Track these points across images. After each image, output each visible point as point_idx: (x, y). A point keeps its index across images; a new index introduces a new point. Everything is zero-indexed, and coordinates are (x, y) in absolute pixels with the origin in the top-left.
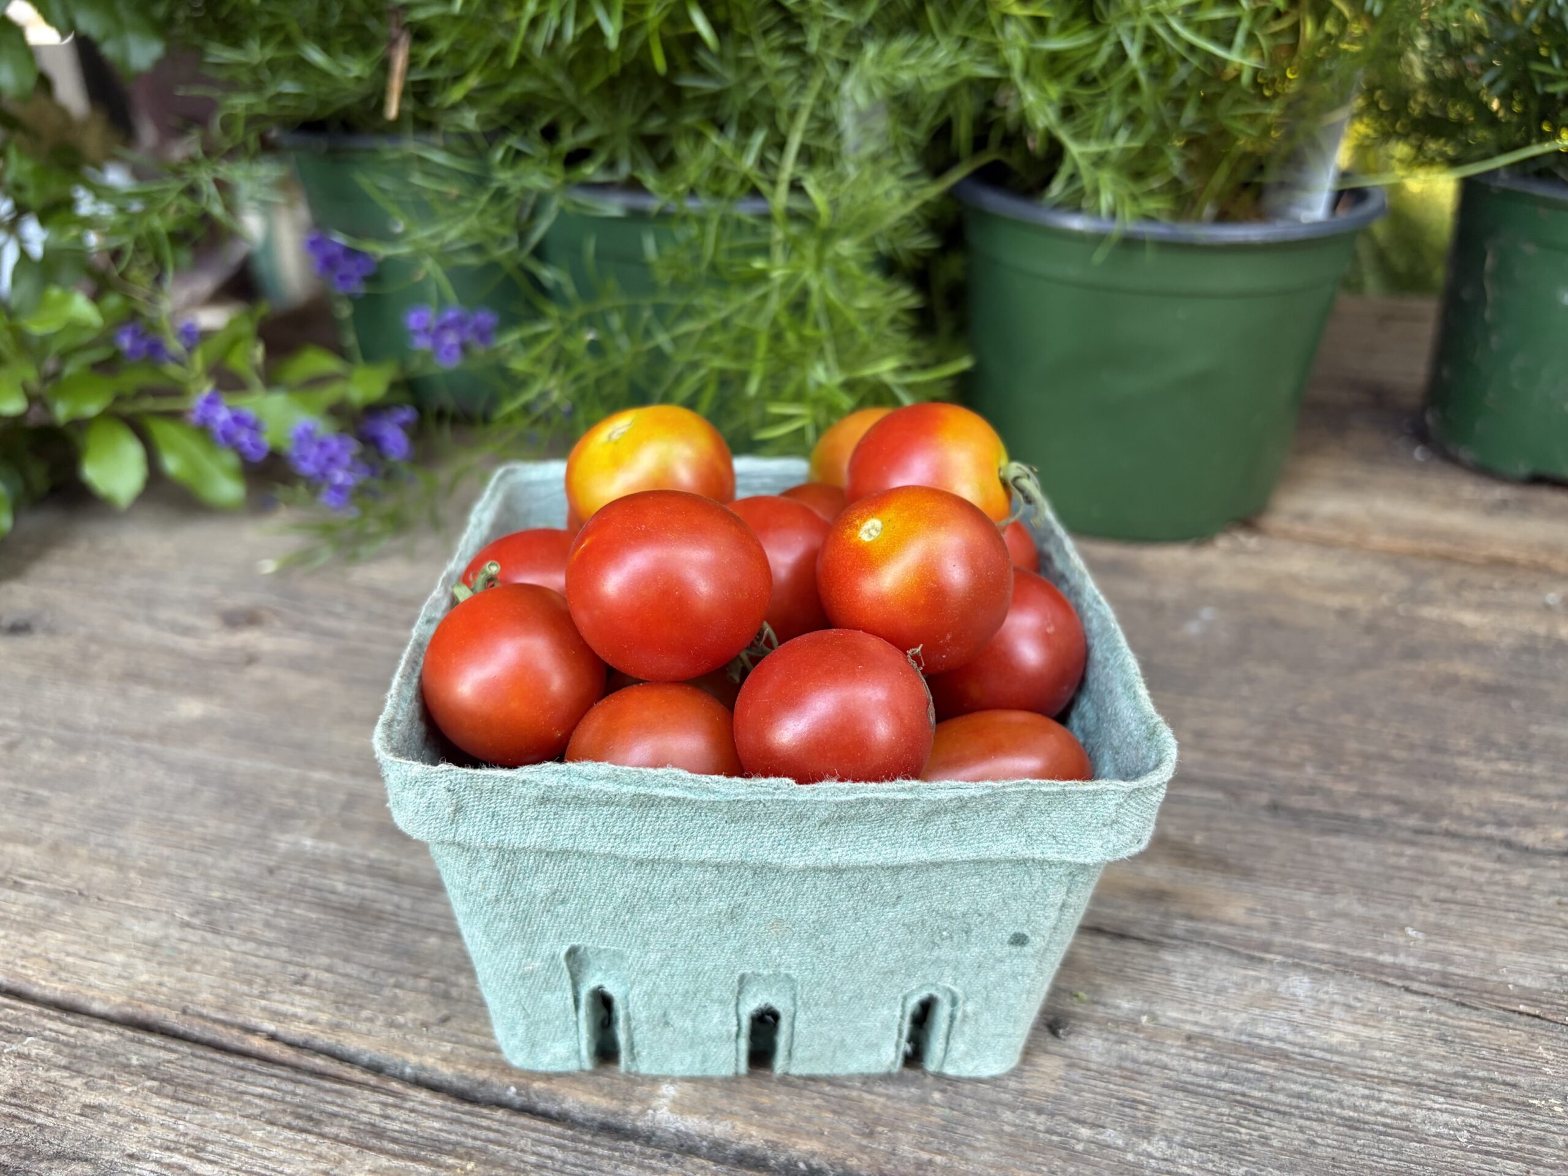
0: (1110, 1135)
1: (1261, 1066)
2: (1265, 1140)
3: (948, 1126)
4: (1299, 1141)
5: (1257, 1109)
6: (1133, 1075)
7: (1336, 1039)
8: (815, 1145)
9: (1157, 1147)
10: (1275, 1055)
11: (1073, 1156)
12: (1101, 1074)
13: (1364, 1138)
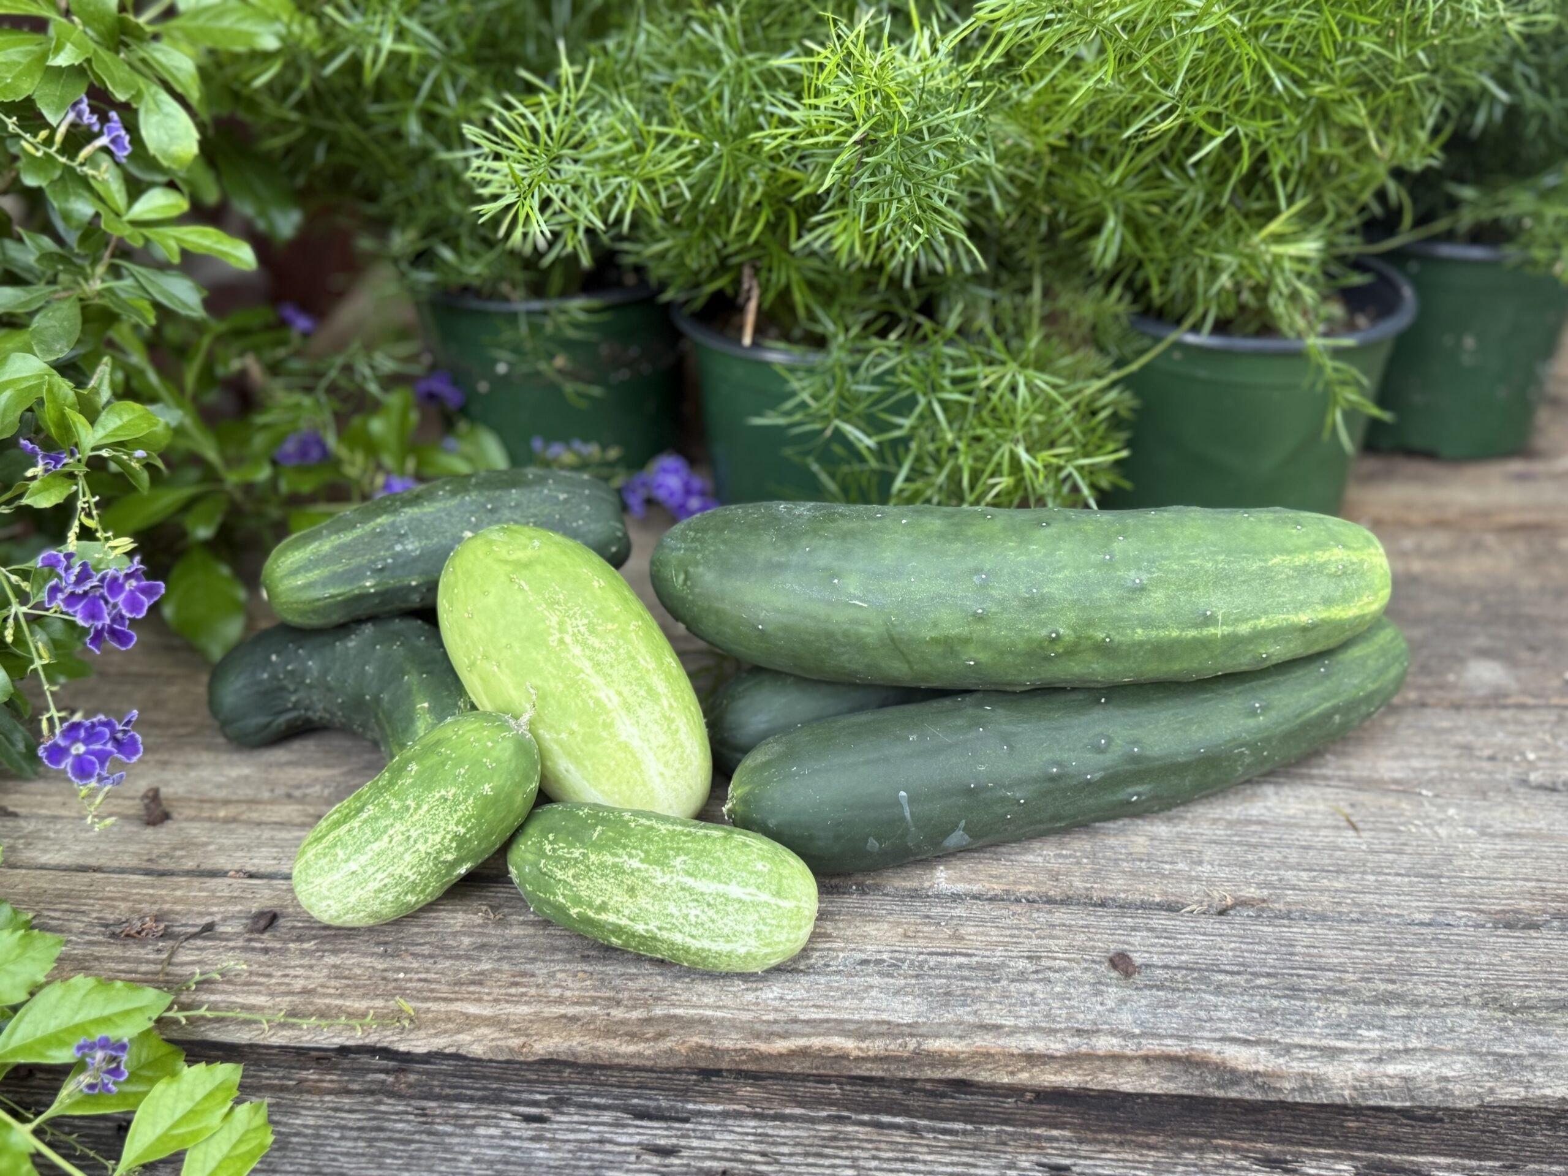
0: (1181, 866)
1: (1254, 828)
2: (1261, 859)
3: (1096, 872)
4: (1278, 857)
5: (1255, 846)
6: (1186, 840)
7: (1292, 812)
8: (1030, 888)
9: (1207, 868)
10: (1259, 822)
11: (1164, 876)
12: (1169, 841)
13: (1311, 853)
